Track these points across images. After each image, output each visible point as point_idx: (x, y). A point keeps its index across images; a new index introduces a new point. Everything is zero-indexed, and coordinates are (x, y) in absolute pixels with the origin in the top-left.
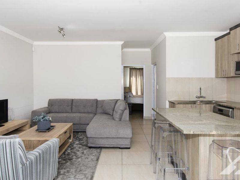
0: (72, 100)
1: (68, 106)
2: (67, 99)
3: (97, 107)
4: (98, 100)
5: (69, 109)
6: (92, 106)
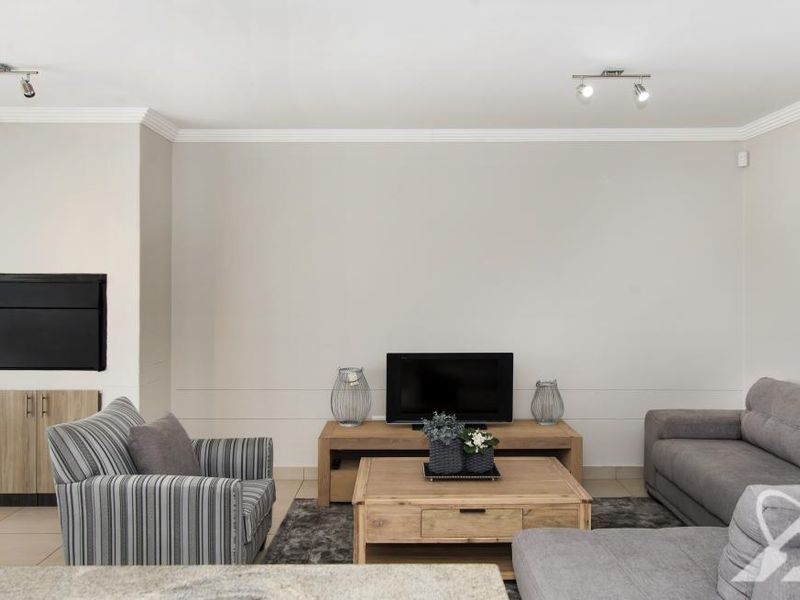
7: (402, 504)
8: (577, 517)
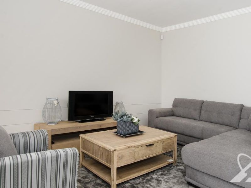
0: (203, 102)
1: (195, 110)
2: (195, 100)
3: (241, 118)
4: (245, 106)
5: (195, 114)
6: (232, 115)
7: (129, 147)
8: (174, 141)
